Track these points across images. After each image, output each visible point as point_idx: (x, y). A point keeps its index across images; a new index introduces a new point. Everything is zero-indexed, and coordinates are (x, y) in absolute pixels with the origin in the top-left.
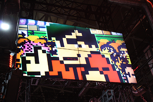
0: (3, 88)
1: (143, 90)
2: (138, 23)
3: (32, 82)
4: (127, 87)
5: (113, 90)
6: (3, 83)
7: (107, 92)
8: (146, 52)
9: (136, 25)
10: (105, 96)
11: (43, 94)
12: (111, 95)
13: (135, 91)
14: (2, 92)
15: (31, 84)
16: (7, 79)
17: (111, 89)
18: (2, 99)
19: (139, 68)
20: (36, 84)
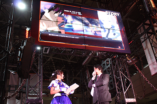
0: (20, 52)
1: (135, 60)
2: (134, 5)
3: (44, 51)
4: (123, 57)
5: (111, 59)
6: (19, 48)
7: (106, 61)
8: (140, 28)
9: (132, 6)
10: (104, 65)
11: (53, 63)
12: (109, 64)
13: (129, 61)
14: (19, 55)
15: (44, 53)
16: (23, 45)
17: (109, 57)
18: (19, 61)
19: (133, 42)
20: (48, 53)
